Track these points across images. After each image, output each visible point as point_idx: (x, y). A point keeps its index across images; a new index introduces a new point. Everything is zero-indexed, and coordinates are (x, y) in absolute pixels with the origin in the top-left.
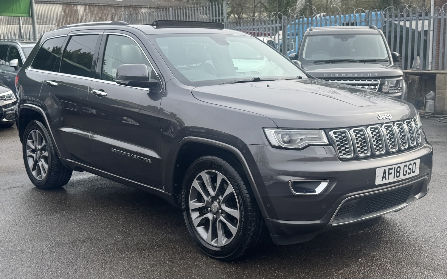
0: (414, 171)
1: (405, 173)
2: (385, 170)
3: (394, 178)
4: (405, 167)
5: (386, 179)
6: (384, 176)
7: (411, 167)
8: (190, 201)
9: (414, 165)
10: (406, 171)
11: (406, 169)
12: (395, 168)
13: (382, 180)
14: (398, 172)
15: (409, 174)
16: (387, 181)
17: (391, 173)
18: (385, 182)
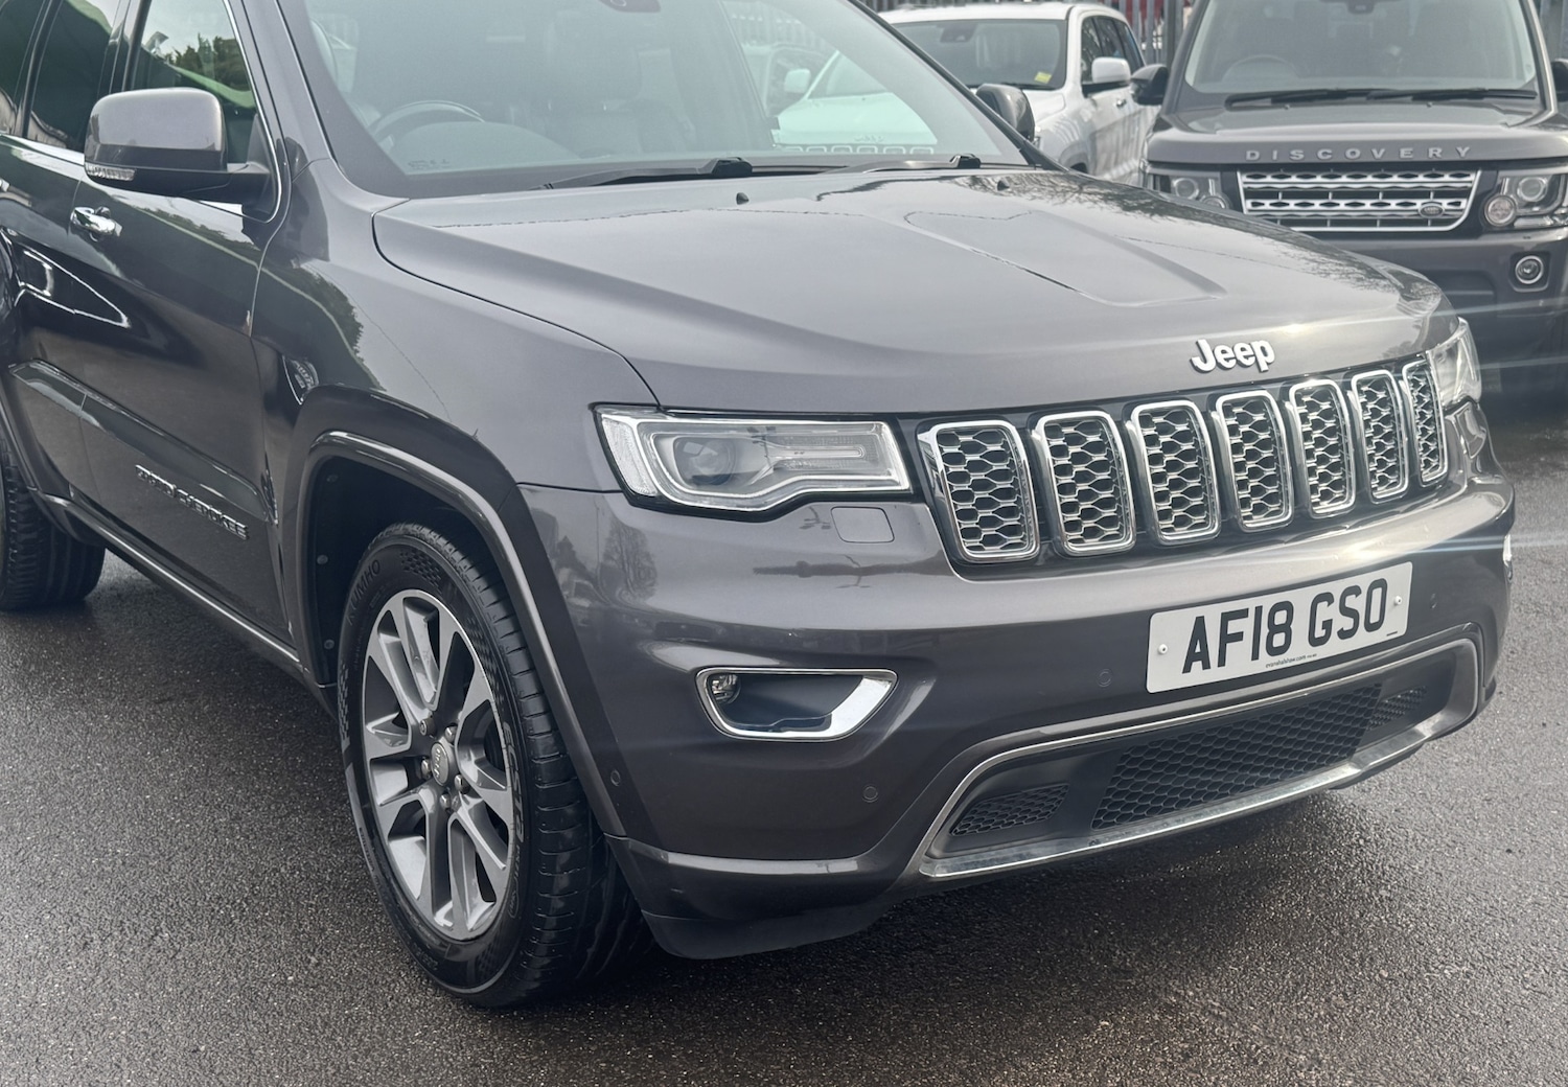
0: (1374, 618)
1: (1319, 632)
2: (1200, 622)
3: (1255, 656)
4: (1322, 606)
5: (1206, 666)
6: (1198, 650)
7: (1356, 603)
8: (366, 723)
9: (1377, 593)
10: (1327, 625)
11: (1325, 611)
12: (1259, 610)
13: (1187, 669)
14: (1274, 629)
15: (1343, 634)
16: (1215, 674)
17: (1238, 637)
18: (1198, 676)
